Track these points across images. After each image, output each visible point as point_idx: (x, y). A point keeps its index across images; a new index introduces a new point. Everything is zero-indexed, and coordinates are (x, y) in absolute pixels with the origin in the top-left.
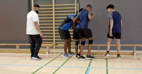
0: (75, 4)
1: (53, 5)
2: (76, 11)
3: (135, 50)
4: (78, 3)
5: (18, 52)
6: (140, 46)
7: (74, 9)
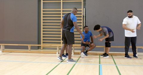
0: (82, 9)
1: (62, 9)
2: (82, 15)
3: (137, 51)
4: (84, 9)
5: (29, 52)
6: (141, 48)
7: (81, 14)
